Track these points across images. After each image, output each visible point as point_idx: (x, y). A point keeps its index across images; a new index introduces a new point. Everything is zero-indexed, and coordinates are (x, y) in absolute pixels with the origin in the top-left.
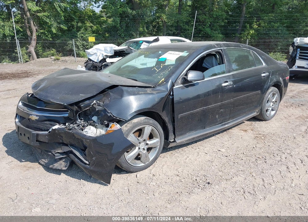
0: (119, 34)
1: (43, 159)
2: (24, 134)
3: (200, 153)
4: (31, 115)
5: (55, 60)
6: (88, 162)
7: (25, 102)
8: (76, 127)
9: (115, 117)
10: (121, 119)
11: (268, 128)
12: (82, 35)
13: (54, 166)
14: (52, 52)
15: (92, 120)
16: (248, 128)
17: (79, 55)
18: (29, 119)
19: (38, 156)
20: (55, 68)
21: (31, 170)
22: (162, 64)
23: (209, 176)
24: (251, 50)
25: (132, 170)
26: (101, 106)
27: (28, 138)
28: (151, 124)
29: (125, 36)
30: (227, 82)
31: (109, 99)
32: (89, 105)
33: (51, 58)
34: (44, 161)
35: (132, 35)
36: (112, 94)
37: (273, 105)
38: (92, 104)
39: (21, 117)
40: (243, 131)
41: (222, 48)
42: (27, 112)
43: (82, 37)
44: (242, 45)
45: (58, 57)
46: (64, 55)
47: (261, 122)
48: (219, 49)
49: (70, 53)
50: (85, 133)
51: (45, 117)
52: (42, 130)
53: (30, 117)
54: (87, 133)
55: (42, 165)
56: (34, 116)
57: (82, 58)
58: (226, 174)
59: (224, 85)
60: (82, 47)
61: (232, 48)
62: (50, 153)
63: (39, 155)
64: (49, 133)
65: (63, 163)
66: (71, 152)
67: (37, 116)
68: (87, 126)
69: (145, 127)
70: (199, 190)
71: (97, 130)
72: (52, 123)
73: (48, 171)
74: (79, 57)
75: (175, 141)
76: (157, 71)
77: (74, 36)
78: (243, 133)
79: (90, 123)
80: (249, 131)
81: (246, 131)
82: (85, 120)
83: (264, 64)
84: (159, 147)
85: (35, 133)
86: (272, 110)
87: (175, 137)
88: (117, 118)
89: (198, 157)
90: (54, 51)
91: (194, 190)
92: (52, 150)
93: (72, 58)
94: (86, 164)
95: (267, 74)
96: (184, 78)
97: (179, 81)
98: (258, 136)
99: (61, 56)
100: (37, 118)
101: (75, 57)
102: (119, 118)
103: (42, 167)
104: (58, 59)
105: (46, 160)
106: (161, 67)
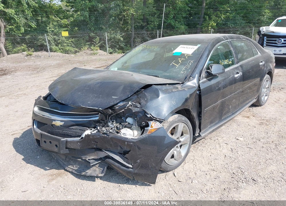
0: (89, 28)
1: (69, 165)
2: (50, 142)
3: (221, 145)
4: (55, 120)
5: (27, 55)
6: (131, 165)
7: (42, 107)
8: (110, 130)
9: (155, 118)
10: (161, 120)
11: (267, 113)
12: (53, 29)
13: (87, 172)
14: (23, 47)
15: (127, 122)
16: (248, 114)
17: (51, 50)
18: (52, 125)
19: (62, 163)
20: (30, 63)
21: (59, 179)
22: (179, 59)
23: (243, 167)
24: (248, 41)
25: (169, 169)
26: (138, 107)
27: (56, 146)
28: (183, 121)
29: (95, 29)
30: (238, 73)
31: (146, 99)
32: (123, 107)
33: (23, 54)
34: (72, 168)
35: (102, 28)
36: (147, 93)
37: (266, 91)
38: (128, 105)
39: (39, 122)
40: (246, 118)
41: (228, 40)
42: (48, 118)
43: (53, 31)
44: (241, 37)
45: (30, 53)
46: (36, 51)
47: (258, 107)
48: (226, 41)
49: (42, 48)
50: (123, 135)
51: (72, 122)
52: (71, 136)
53: (54, 123)
54: (125, 135)
55: (70, 172)
56: (58, 121)
57: (55, 53)
58: (258, 164)
59: (236, 76)
60: (53, 41)
61: (235, 39)
62: (80, 160)
63: (64, 162)
64: (81, 139)
65: (97, 169)
66: (108, 157)
67: (61, 121)
68: (122, 128)
69: (178, 125)
70: (244, 184)
71: (134, 132)
72: (81, 128)
73: (79, 178)
74: (52, 52)
75: (199, 136)
76: (177, 66)
77: (44, 31)
78: (248, 120)
79: (124, 126)
80: (252, 117)
81: (248, 117)
82: (117, 122)
83: (259, 53)
84: (189, 143)
85: (64, 140)
86: (266, 96)
87: (200, 131)
88: (157, 118)
89: (221, 149)
90: (24, 46)
91: (239, 185)
92: (82, 157)
93: (45, 53)
94: (128, 167)
95: (264, 62)
96: (207, 72)
97: (204, 74)
98: (262, 121)
99: (33, 52)
100: (62, 123)
101: (48, 51)
102: (159, 119)
103: (70, 174)
104: (30, 55)
105: (75, 167)
106: (180, 61)
